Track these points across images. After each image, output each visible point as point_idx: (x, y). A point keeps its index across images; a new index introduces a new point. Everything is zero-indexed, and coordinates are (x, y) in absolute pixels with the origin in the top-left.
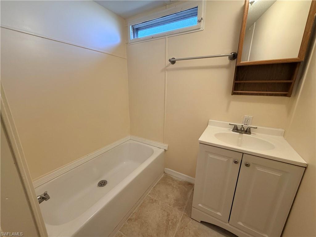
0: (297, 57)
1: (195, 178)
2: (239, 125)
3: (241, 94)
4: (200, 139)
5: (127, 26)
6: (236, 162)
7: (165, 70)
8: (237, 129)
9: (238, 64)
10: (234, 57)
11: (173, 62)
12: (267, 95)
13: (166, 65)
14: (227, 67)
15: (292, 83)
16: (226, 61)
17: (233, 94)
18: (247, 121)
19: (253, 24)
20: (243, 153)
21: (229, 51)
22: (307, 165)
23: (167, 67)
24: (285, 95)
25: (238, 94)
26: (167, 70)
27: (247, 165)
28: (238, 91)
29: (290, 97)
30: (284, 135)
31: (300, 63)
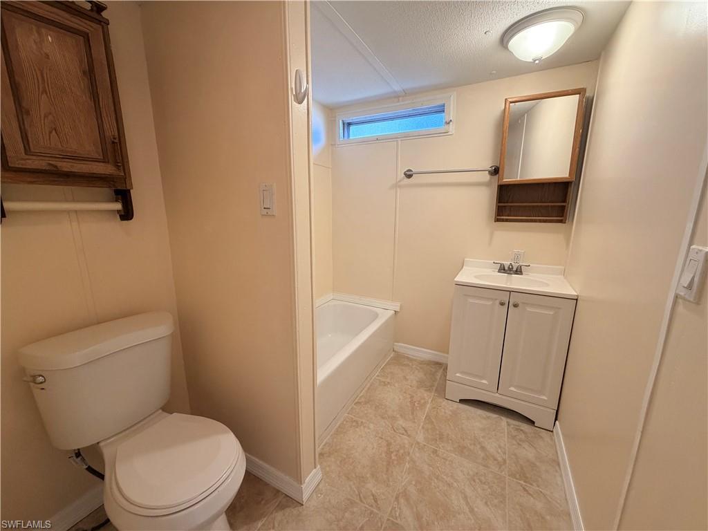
0: (567, 176)
1: (448, 353)
2: (507, 263)
3: (507, 220)
4: (455, 280)
5: (335, 120)
6: (502, 304)
7: (396, 186)
8: (504, 270)
9: (501, 183)
10: (496, 171)
11: (409, 176)
12: (540, 221)
13: (398, 180)
14: (488, 184)
15: (565, 206)
16: (486, 177)
17: (497, 220)
18: (517, 257)
19: (524, 115)
20: (510, 292)
21: (488, 164)
22: (577, 296)
23: (400, 181)
24: (561, 221)
25: (503, 220)
26: (400, 187)
27: (516, 306)
28: (502, 216)
29: (565, 223)
30: (564, 273)
31: (571, 182)
